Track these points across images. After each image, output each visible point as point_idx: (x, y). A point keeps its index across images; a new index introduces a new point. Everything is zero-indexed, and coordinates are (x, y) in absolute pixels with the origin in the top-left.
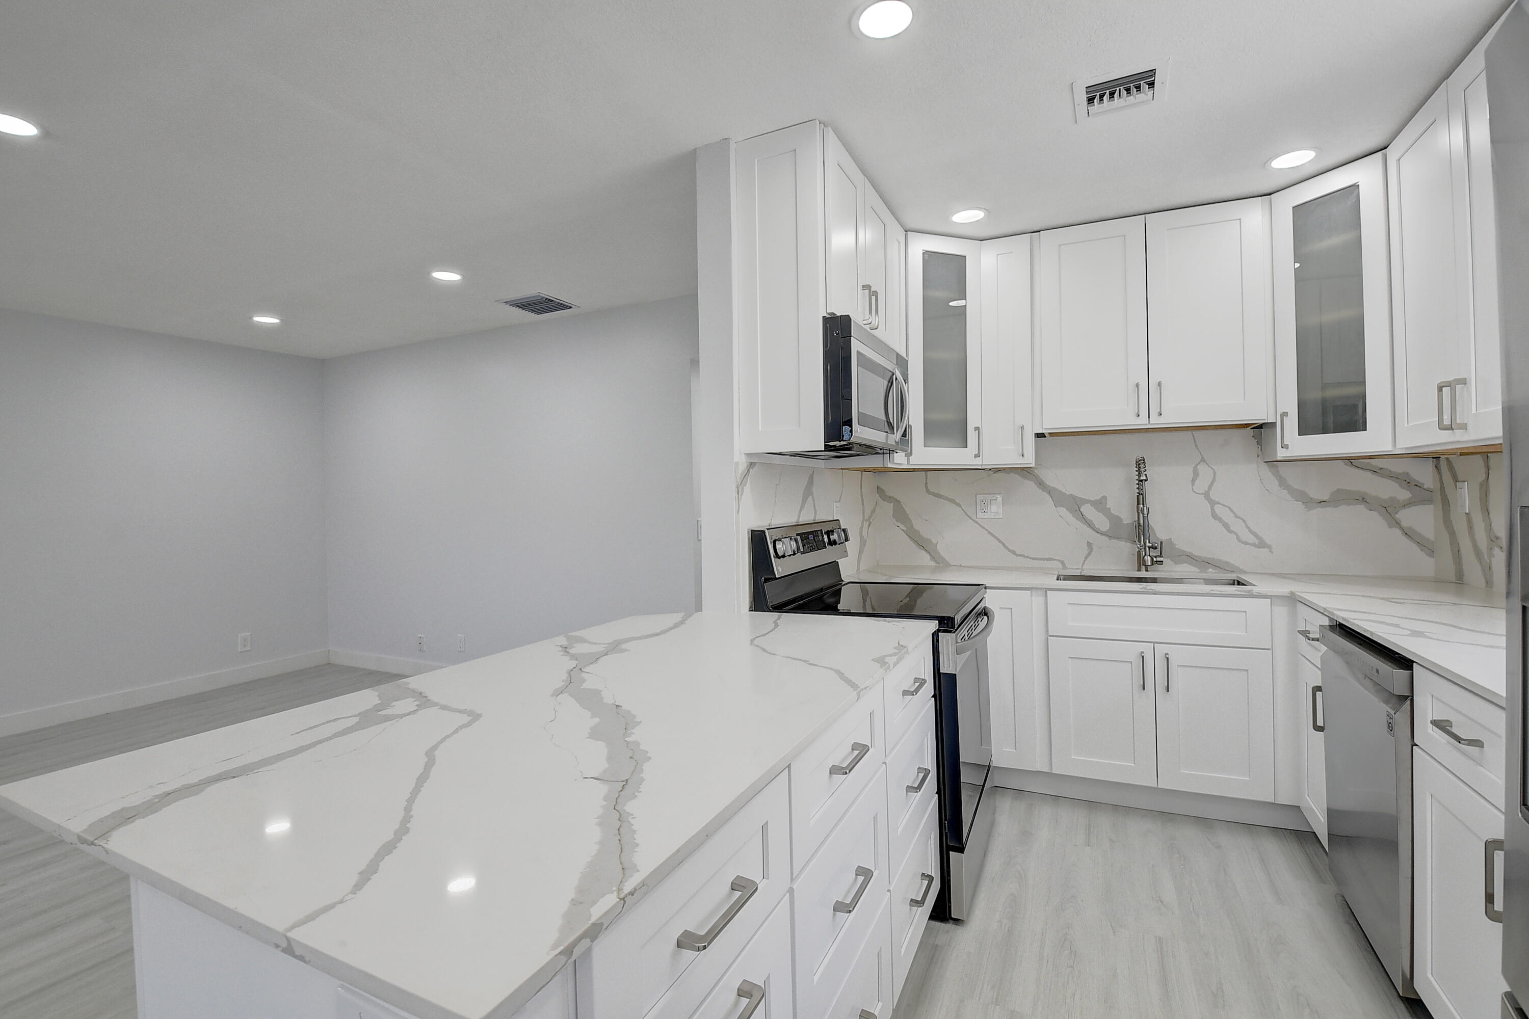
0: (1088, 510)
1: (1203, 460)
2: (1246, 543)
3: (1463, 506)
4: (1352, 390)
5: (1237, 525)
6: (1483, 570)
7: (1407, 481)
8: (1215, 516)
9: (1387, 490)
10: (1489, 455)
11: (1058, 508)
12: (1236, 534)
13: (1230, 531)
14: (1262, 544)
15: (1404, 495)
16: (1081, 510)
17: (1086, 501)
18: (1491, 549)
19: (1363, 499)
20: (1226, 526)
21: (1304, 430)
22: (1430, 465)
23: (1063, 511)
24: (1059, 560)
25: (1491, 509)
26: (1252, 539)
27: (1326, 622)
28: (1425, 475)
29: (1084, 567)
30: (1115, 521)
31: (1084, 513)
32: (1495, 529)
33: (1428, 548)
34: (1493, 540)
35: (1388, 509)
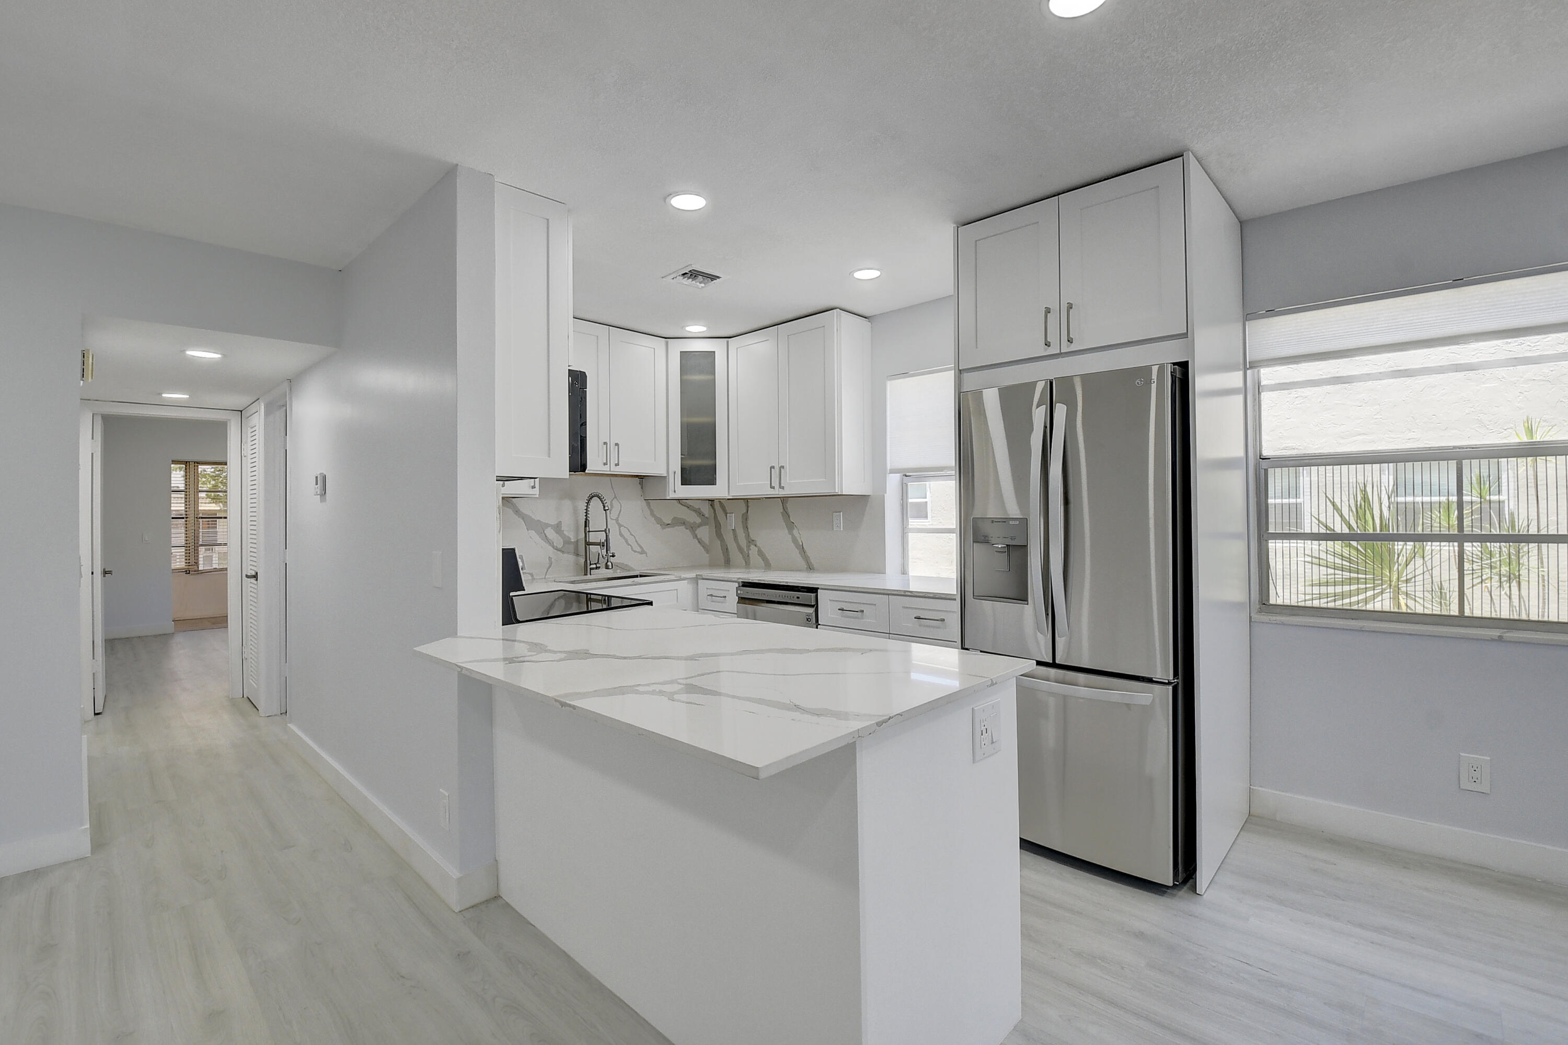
0: (550, 533)
1: (615, 497)
2: (635, 551)
3: (731, 525)
4: (706, 462)
5: (631, 540)
6: (744, 557)
7: (699, 512)
8: (621, 535)
9: (693, 518)
10: (749, 500)
11: (529, 531)
12: (631, 545)
13: (629, 544)
14: (643, 552)
15: (698, 520)
16: (545, 532)
17: (547, 525)
18: (748, 547)
19: (684, 522)
20: (626, 541)
21: (684, 482)
22: (707, 504)
23: (533, 533)
24: (529, 574)
25: (749, 527)
26: (639, 549)
28: (706, 509)
29: (546, 577)
30: (567, 542)
31: (547, 535)
32: (752, 536)
33: (707, 549)
34: (751, 542)
35: (692, 528)
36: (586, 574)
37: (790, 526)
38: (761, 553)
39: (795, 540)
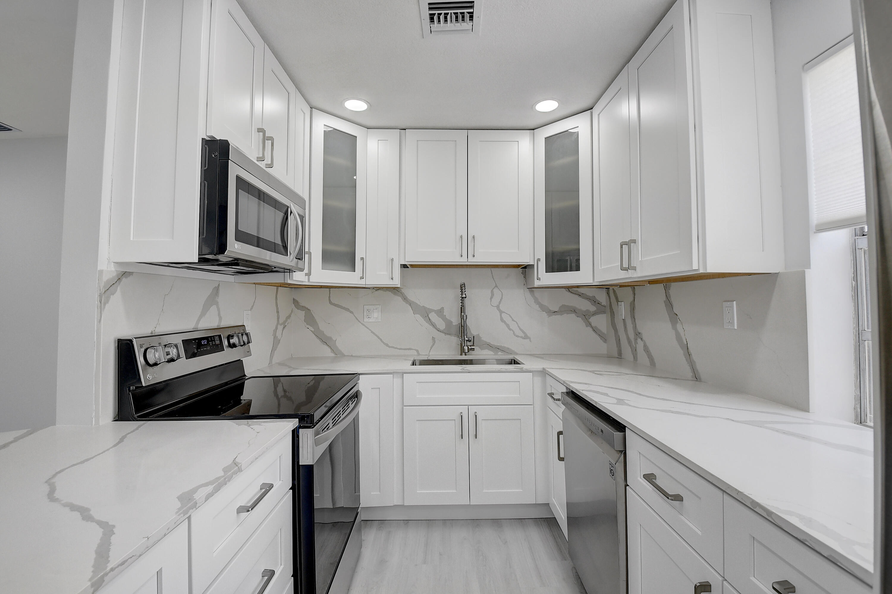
0: (433, 317)
1: (496, 286)
2: (517, 336)
3: (622, 315)
5: (513, 326)
6: (632, 351)
7: (594, 301)
8: (502, 320)
9: (585, 305)
10: (635, 287)
11: (415, 315)
12: (513, 331)
13: (510, 329)
14: (526, 337)
15: (593, 308)
16: (429, 316)
17: (431, 311)
18: (636, 340)
19: (575, 310)
20: (508, 326)
21: (550, 268)
22: (604, 292)
23: (418, 316)
24: (415, 350)
25: (636, 317)
26: (522, 334)
27: (565, 390)
28: (602, 297)
29: (430, 354)
30: (449, 323)
31: (430, 317)
32: (640, 329)
33: (603, 337)
34: (638, 334)
35: (586, 316)
36: (461, 355)
37: (674, 318)
38: (646, 349)
39: (679, 338)
